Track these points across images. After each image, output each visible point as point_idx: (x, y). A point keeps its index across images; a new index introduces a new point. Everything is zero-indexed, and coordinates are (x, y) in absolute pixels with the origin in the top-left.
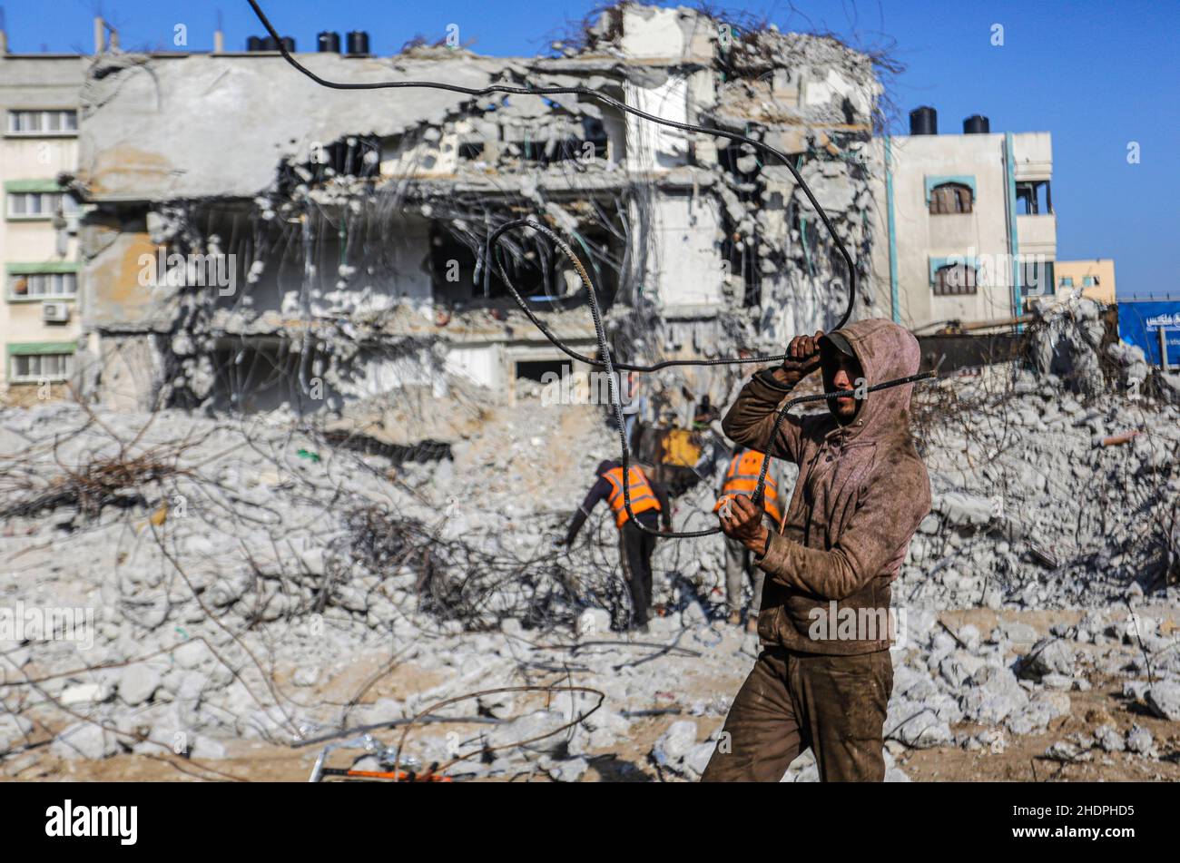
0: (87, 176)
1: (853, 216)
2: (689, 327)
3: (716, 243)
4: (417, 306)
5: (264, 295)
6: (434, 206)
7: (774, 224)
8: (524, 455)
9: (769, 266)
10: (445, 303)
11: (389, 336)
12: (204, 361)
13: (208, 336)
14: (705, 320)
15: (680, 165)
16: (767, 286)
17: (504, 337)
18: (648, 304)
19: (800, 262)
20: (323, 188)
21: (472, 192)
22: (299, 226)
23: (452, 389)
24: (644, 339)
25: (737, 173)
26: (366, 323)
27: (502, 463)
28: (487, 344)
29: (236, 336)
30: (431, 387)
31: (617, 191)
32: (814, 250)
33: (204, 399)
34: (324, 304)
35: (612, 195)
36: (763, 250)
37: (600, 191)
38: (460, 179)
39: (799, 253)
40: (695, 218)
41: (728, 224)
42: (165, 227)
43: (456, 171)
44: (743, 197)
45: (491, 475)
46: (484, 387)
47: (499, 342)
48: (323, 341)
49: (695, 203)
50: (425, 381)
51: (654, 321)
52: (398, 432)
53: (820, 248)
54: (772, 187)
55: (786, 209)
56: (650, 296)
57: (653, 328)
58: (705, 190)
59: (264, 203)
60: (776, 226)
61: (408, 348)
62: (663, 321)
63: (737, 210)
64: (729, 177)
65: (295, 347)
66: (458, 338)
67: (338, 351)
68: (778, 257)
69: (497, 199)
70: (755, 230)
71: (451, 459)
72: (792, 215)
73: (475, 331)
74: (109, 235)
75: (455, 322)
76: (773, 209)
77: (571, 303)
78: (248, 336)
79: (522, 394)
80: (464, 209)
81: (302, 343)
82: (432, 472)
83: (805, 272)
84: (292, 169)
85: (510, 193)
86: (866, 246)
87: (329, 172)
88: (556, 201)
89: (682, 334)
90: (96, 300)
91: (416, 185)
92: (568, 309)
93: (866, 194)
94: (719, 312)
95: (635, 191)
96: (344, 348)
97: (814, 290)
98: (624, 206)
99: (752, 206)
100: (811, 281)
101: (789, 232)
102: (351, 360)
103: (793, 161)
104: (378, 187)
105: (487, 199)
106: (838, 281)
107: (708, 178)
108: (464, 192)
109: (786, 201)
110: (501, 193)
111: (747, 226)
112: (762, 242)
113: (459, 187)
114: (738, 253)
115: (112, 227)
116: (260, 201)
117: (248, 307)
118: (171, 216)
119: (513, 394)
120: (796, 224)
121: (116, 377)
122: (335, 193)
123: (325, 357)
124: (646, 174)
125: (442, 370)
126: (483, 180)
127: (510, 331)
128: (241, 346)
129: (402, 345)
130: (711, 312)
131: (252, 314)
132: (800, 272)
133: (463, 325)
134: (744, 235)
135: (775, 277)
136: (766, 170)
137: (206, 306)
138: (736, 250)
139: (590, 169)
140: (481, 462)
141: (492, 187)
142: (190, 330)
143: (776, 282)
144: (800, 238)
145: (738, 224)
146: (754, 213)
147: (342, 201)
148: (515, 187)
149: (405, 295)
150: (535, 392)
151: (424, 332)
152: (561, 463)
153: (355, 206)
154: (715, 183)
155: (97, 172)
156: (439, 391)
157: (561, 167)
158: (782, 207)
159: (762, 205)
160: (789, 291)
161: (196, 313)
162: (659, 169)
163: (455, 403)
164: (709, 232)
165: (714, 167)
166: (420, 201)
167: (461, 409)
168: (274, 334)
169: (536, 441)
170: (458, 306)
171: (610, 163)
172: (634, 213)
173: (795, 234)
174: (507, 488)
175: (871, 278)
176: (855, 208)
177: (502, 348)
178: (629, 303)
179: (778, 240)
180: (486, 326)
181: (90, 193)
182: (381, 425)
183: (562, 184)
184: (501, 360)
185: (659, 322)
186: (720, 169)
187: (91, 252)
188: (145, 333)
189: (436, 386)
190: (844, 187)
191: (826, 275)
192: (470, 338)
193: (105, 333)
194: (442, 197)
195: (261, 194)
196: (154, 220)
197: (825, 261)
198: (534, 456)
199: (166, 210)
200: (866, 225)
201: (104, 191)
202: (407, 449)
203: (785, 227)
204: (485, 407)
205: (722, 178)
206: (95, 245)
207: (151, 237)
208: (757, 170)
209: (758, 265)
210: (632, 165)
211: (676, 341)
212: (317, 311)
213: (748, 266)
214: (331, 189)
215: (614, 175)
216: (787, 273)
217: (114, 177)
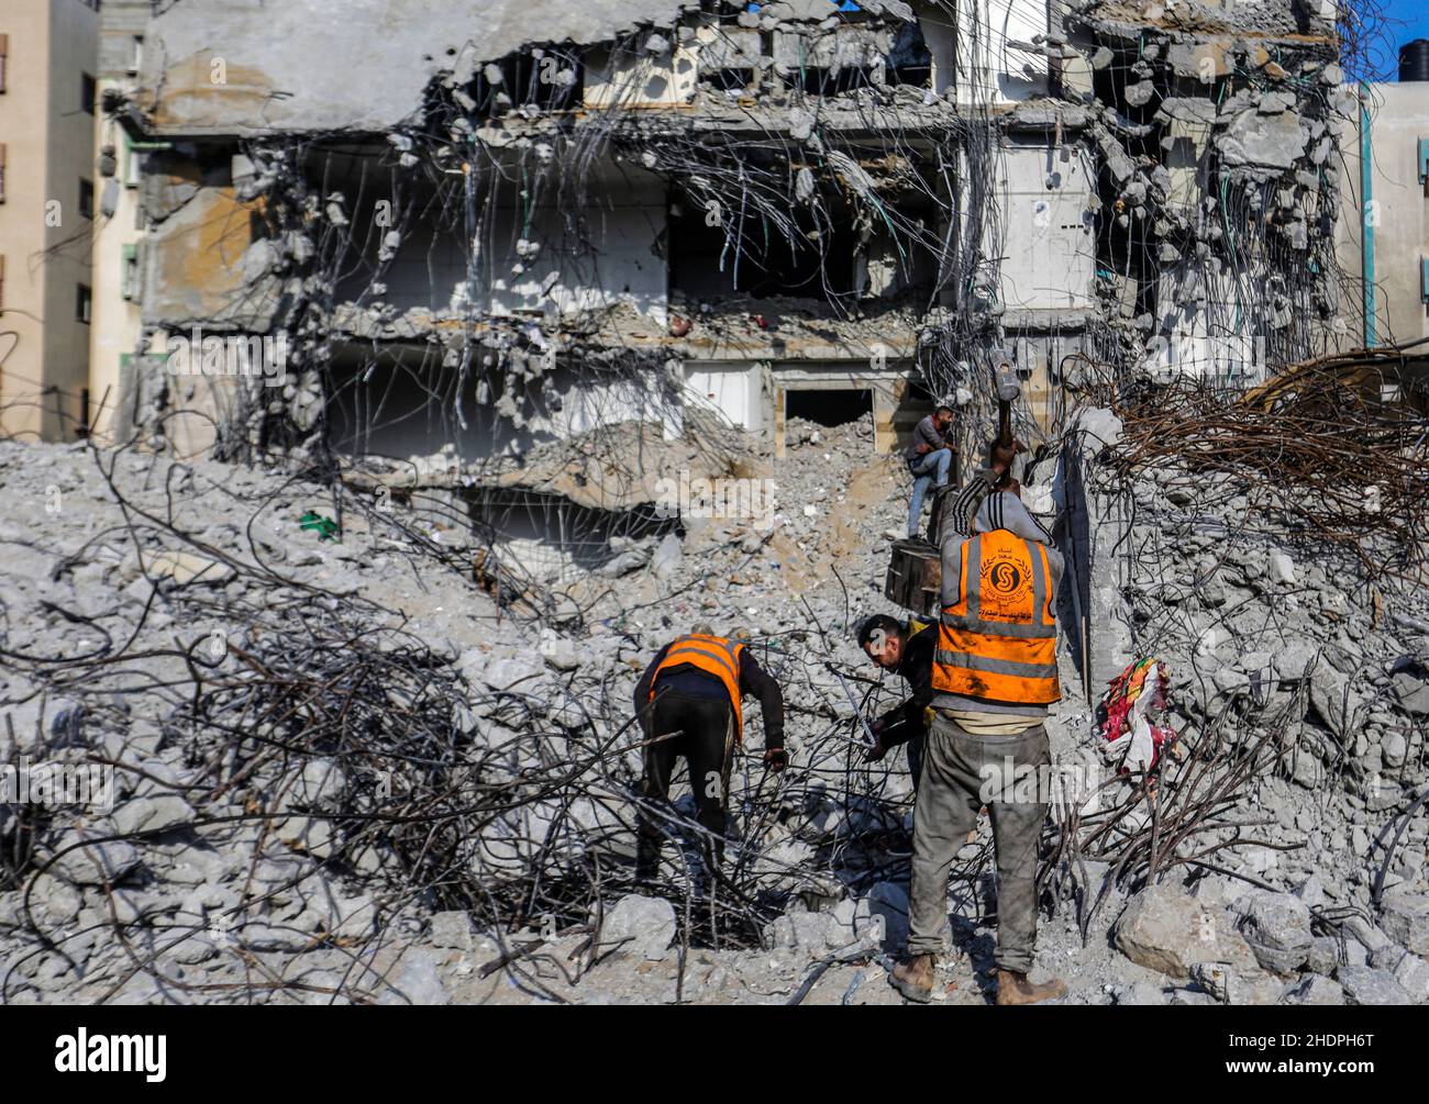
0: (150, 99)
1: (1304, 176)
2: (1042, 342)
3: (1088, 216)
4: (644, 306)
5: (408, 282)
6: (663, 151)
7: (1179, 186)
8: (790, 530)
9: (1169, 252)
10: (688, 303)
11: (600, 349)
12: (312, 375)
13: (320, 339)
14: (1068, 332)
15: (1035, 96)
16: (1167, 282)
17: (771, 354)
18: (981, 306)
19: (1218, 246)
20: (497, 125)
21: (717, 133)
22: (461, 178)
23: (691, 430)
24: (970, 359)
25: (1123, 108)
26: (565, 329)
27: (754, 543)
28: (743, 365)
29: (366, 340)
30: (659, 426)
31: (937, 134)
32: (1241, 228)
33: (310, 433)
34: (510, 299)
35: (931, 141)
36: (1162, 227)
37: (911, 133)
38: (701, 114)
39: (1217, 231)
40: (1057, 177)
41: (1106, 185)
42: (257, 176)
43: (691, 99)
44: (1133, 147)
45: (734, 560)
46: (739, 429)
47: (762, 362)
48: (494, 352)
49: (1057, 154)
50: (650, 415)
51: (987, 332)
52: (605, 492)
53: (1252, 226)
54: (1179, 130)
55: (1200, 164)
56: (984, 295)
57: (988, 345)
58: (1074, 133)
59: (401, 142)
60: (1183, 190)
61: (624, 367)
62: (1002, 331)
63: (1121, 165)
64: (1111, 115)
65: (451, 360)
66: (703, 355)
67: (518, 368)
68: (1183, 239)
69: (755, 144)
70: (1149, 196)
71: (681, 534)
72: (1207, 173)
73: (729, 345)
74: (185, 189)
75: (698, 332)
76: (1179, 166)
77: (875, 307)
78: (381, 341)
79: (796, 440)
80: (706, 158)
81: (461, 352)
82: (650, 551)
83: (1225, 264)
84: (448, 92)
85: (774, 134)
86: (1324, 224)
87: (503, 98)
88: (843, 149)
89: (1032, 354)
90: (162, 284)
91: (635, 121)
92: (868, 317)
93: (1327, 142)
94: (1088, 320)
95: (967, 135)
96: (526, 363)
97: (1239, 289)
98: (948, 159)
99: (1146, 160)
100: (1236, 278)
101: (1202, 199)
102: (538, 382)
103: (1214, 91)
104: (580, 122)
105: (741, 144)
106: (1278, 277)
107: (1077, 115)
108: (706, 132)
109: (1199, 152)
110: (760, 135)
111: (1136, 189)
112: (1160, 215)
113: (698, 125)
114: (1120, 232)
115: (188, 177)
116: (395, 138)
117: (383, 297)
118: (268, 160)
119: (781, 439)
120: (1213, 188)
121: (190, 397)
122: (514, 133)
123: (497, 376)
124: (983, 109)
125: (675, 401)
126: (736, 114)
127: (779, 345)
128: (372, 357)
129: (616, 362)
130: (1078, 320)
131: (392, 309)
132: (1217, 263)
133: (711, 335)
134: (1131, 203)
135: (1178, 269)
136: (1168, 103)
137: (319, 296)
138: (1117, 225)
139: (898, 100)
140: (725, 539)
141: (748, 125)
142: (292, 329)
143: (1181, 279)
144: (1217, 208)
145: (1124, 185)
146: (1148, 170)
147: (524, 143)
148: (782, 126)
149: (627, 290)
150: (815, 437)
151: (652, 343)
152: (844, 545)
153: (543, 150)
154: (1089, 123)
155: (164, 93)
156: (671, 433)
157: (854, 97)
158: (1191, 162)
159: (1163, 158)
160: (1200, 290)
161: (304, 304)
162: (1002, 100)
163: (693, 451)
164: (1078, 199)
165: (1087, 99)
166: (641, 145)
167: (700, 460)
168: (420, 340)
169: (810, 510)
170: (705, 308)
171: (932, 93)
172: (964, 170)
173: (1211, 202)
174: (758, 580)
175: (1331, 276)
176: (1306, 162)
177: (767, 371)
178: (953, 307)
179: (1185, 212)
180: (744, 338)
181: (152, 125)
182: (581, 480)
183: (853, 120)
184: (765, 388)
185: (996, 334)
186: (1098, 103)
187: (156, 213)
188: (233, 333)
189: (668, 423)
190: (1293, 130)
191: (1260, 269)
192: (720, 354)
193: (174, 331)
194: (673, 139)
195: (398, 129)
196: (242, 166)
197: (1257, 247)
198: (805, 533)
199: (260, 152)
200: (1326, 190)
201: (173, 121)
202: (618, 515)
203: (1196, 192)
204: (738, 459)
205: (1100, 118)
206: (164, 203)
207: (238, 190)
208: (1154, 103)
209: (1153, 251)
210: (963, 96)
211: (1022, 365)
212: (498, 309)
213: (1137, 249)
214: (511, 126)
215: (935, 109)
216: (1198, 263)
217: (189, 100)
